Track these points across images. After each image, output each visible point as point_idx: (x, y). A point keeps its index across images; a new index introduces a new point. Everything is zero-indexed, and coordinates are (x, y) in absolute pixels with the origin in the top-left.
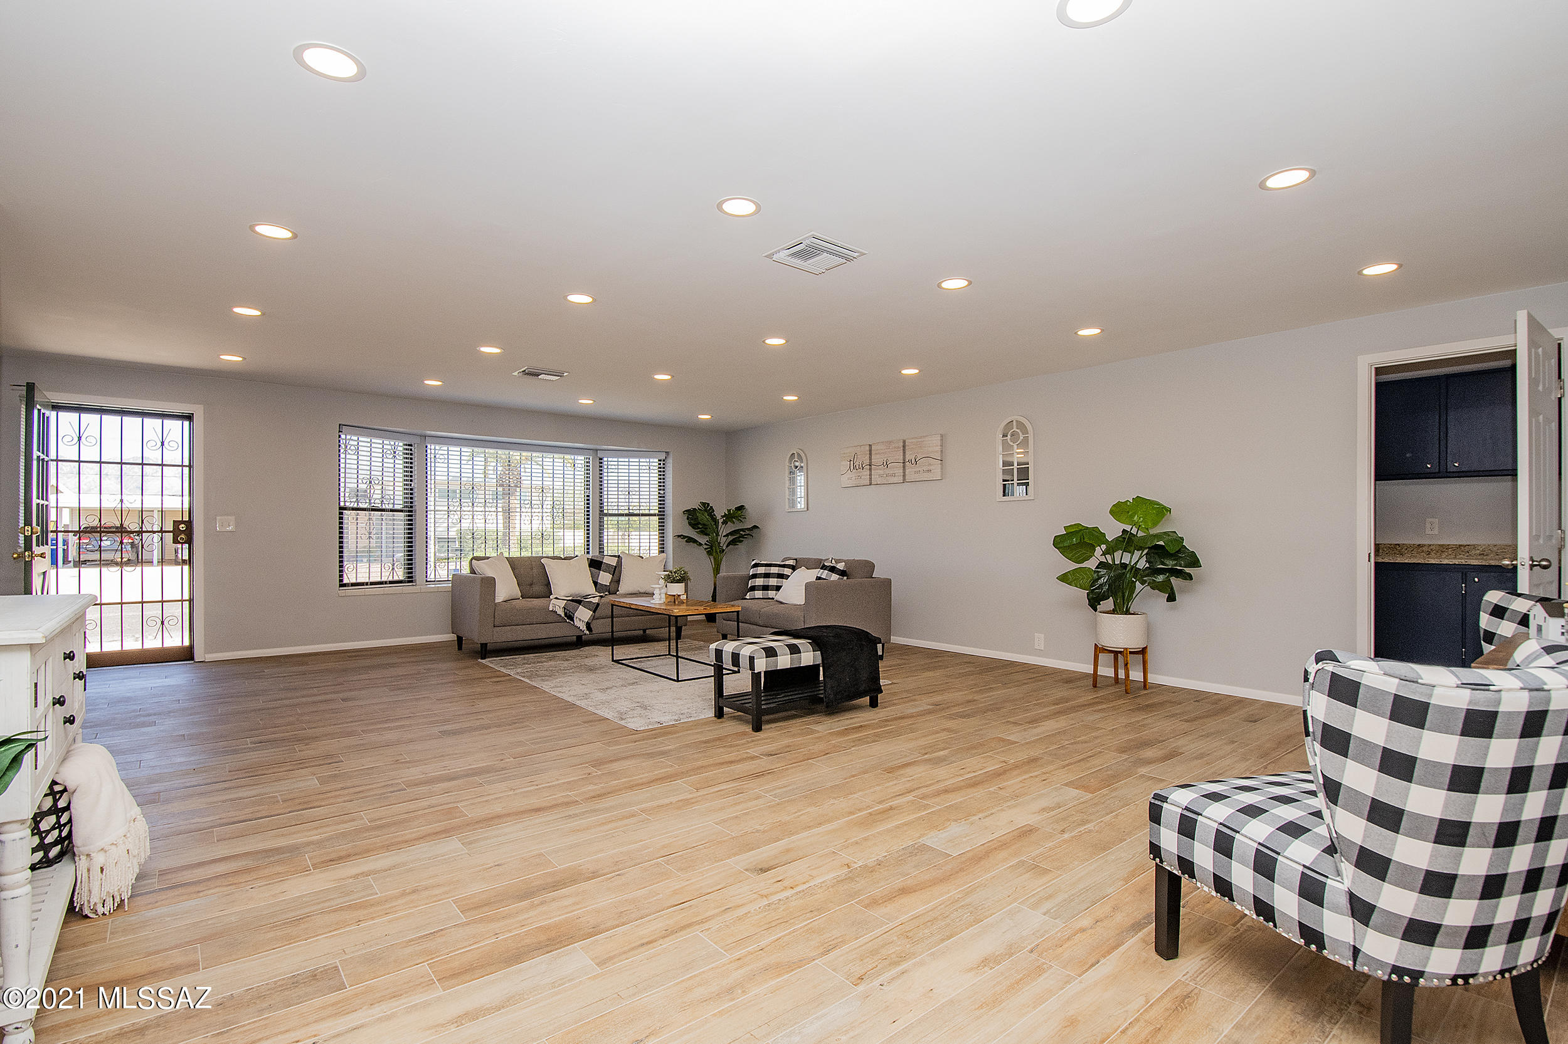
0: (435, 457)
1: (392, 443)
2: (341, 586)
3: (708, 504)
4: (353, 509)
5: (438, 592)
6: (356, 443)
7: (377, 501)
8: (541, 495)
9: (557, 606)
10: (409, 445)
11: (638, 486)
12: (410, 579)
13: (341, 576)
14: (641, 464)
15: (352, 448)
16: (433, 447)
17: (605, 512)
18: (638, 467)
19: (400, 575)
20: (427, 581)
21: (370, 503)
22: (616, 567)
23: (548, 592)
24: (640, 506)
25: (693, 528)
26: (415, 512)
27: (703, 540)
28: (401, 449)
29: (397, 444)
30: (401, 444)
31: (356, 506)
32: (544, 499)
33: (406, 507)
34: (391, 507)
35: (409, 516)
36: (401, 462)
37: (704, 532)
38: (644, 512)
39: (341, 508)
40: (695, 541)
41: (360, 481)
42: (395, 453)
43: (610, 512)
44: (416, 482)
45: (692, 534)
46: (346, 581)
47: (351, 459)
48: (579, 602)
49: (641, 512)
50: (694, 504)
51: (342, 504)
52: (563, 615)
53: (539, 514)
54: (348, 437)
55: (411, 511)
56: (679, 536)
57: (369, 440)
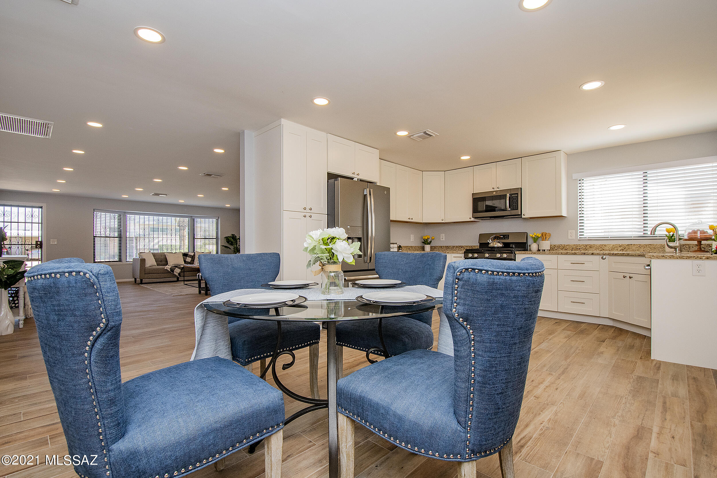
0: (130, 219)
1: (114, 215)
2: (94, 262)
3: (235, 235)
4: (99, 237)
5: (130, 264)
6: (100, 215)
7: (108, 234)
8: (171, 232)
9: (168, 268)
10: (120, 215)
11: (208, 228)
12: (120, 260)
13: (94, 259)
14: (210, 221)
15: (99, 216)
16: (129, 216)
17: (196, 237)
18: (208, 222)
19: (117, 259)
20: (126, 261)
21: (105, 235)
22: (193, 256)
23: (167, 264)
24: (209, 235)
25: (228, 243)
26: (122, 237)
27: (232, 247)
28: (117, 216)
29: (115, 215)
30: (117, 215)
31: (100, 236)
32: (172, 233)
33: (118, 236)
34: (113, 236)
35: (119, 239)
36: (117, 221)
37: (232, 244)
38: (211, 237)
39: (94, 237)
40: (228, 247)
41: (102, 228)
42: (115, 218)
43: (198, 237)
44: (122, 227)
45: (227, 245)
46: (96, 261)
47: (98, 221)
48: (176, 267)
49: (210, 237)
50: (229, 235)
51: (95, 235)
52: (170, 271)
53: (170, 238)
54: (97, 213)
55: (121, 238)
56: (223, 246)
57: (105, 214)
